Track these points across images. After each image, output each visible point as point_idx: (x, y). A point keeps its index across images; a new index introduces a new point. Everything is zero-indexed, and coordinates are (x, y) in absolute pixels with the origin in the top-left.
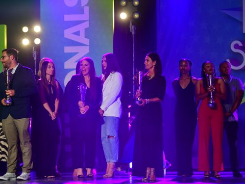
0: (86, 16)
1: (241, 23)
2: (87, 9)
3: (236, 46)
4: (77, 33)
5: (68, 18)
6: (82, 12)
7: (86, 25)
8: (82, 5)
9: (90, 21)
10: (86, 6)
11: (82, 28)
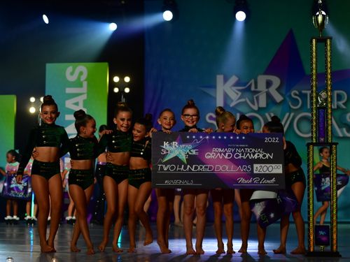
0: (84, 89)
1: (215, 99)
2: (85, 84)
3: (211, 118)
4: (77, 104)
5: (69, 90)
6: (81, 86)
7: (85, 97)
8: (82, 80)
9: (88, 93)
10: (85, 80)
11: (81, 99)
